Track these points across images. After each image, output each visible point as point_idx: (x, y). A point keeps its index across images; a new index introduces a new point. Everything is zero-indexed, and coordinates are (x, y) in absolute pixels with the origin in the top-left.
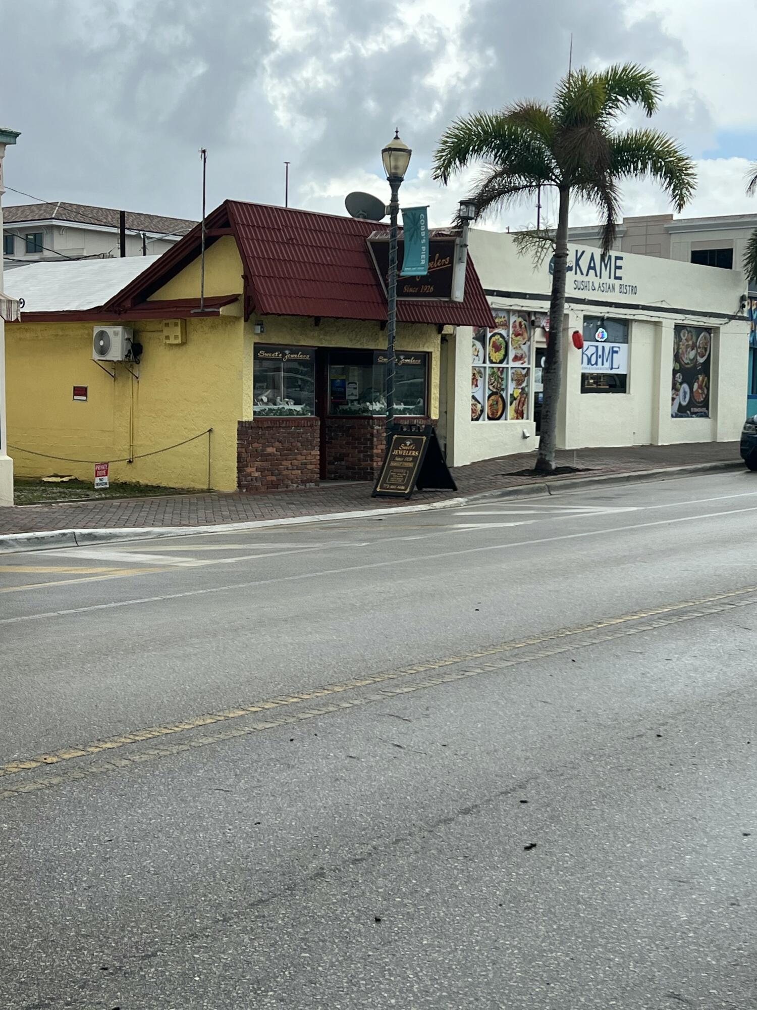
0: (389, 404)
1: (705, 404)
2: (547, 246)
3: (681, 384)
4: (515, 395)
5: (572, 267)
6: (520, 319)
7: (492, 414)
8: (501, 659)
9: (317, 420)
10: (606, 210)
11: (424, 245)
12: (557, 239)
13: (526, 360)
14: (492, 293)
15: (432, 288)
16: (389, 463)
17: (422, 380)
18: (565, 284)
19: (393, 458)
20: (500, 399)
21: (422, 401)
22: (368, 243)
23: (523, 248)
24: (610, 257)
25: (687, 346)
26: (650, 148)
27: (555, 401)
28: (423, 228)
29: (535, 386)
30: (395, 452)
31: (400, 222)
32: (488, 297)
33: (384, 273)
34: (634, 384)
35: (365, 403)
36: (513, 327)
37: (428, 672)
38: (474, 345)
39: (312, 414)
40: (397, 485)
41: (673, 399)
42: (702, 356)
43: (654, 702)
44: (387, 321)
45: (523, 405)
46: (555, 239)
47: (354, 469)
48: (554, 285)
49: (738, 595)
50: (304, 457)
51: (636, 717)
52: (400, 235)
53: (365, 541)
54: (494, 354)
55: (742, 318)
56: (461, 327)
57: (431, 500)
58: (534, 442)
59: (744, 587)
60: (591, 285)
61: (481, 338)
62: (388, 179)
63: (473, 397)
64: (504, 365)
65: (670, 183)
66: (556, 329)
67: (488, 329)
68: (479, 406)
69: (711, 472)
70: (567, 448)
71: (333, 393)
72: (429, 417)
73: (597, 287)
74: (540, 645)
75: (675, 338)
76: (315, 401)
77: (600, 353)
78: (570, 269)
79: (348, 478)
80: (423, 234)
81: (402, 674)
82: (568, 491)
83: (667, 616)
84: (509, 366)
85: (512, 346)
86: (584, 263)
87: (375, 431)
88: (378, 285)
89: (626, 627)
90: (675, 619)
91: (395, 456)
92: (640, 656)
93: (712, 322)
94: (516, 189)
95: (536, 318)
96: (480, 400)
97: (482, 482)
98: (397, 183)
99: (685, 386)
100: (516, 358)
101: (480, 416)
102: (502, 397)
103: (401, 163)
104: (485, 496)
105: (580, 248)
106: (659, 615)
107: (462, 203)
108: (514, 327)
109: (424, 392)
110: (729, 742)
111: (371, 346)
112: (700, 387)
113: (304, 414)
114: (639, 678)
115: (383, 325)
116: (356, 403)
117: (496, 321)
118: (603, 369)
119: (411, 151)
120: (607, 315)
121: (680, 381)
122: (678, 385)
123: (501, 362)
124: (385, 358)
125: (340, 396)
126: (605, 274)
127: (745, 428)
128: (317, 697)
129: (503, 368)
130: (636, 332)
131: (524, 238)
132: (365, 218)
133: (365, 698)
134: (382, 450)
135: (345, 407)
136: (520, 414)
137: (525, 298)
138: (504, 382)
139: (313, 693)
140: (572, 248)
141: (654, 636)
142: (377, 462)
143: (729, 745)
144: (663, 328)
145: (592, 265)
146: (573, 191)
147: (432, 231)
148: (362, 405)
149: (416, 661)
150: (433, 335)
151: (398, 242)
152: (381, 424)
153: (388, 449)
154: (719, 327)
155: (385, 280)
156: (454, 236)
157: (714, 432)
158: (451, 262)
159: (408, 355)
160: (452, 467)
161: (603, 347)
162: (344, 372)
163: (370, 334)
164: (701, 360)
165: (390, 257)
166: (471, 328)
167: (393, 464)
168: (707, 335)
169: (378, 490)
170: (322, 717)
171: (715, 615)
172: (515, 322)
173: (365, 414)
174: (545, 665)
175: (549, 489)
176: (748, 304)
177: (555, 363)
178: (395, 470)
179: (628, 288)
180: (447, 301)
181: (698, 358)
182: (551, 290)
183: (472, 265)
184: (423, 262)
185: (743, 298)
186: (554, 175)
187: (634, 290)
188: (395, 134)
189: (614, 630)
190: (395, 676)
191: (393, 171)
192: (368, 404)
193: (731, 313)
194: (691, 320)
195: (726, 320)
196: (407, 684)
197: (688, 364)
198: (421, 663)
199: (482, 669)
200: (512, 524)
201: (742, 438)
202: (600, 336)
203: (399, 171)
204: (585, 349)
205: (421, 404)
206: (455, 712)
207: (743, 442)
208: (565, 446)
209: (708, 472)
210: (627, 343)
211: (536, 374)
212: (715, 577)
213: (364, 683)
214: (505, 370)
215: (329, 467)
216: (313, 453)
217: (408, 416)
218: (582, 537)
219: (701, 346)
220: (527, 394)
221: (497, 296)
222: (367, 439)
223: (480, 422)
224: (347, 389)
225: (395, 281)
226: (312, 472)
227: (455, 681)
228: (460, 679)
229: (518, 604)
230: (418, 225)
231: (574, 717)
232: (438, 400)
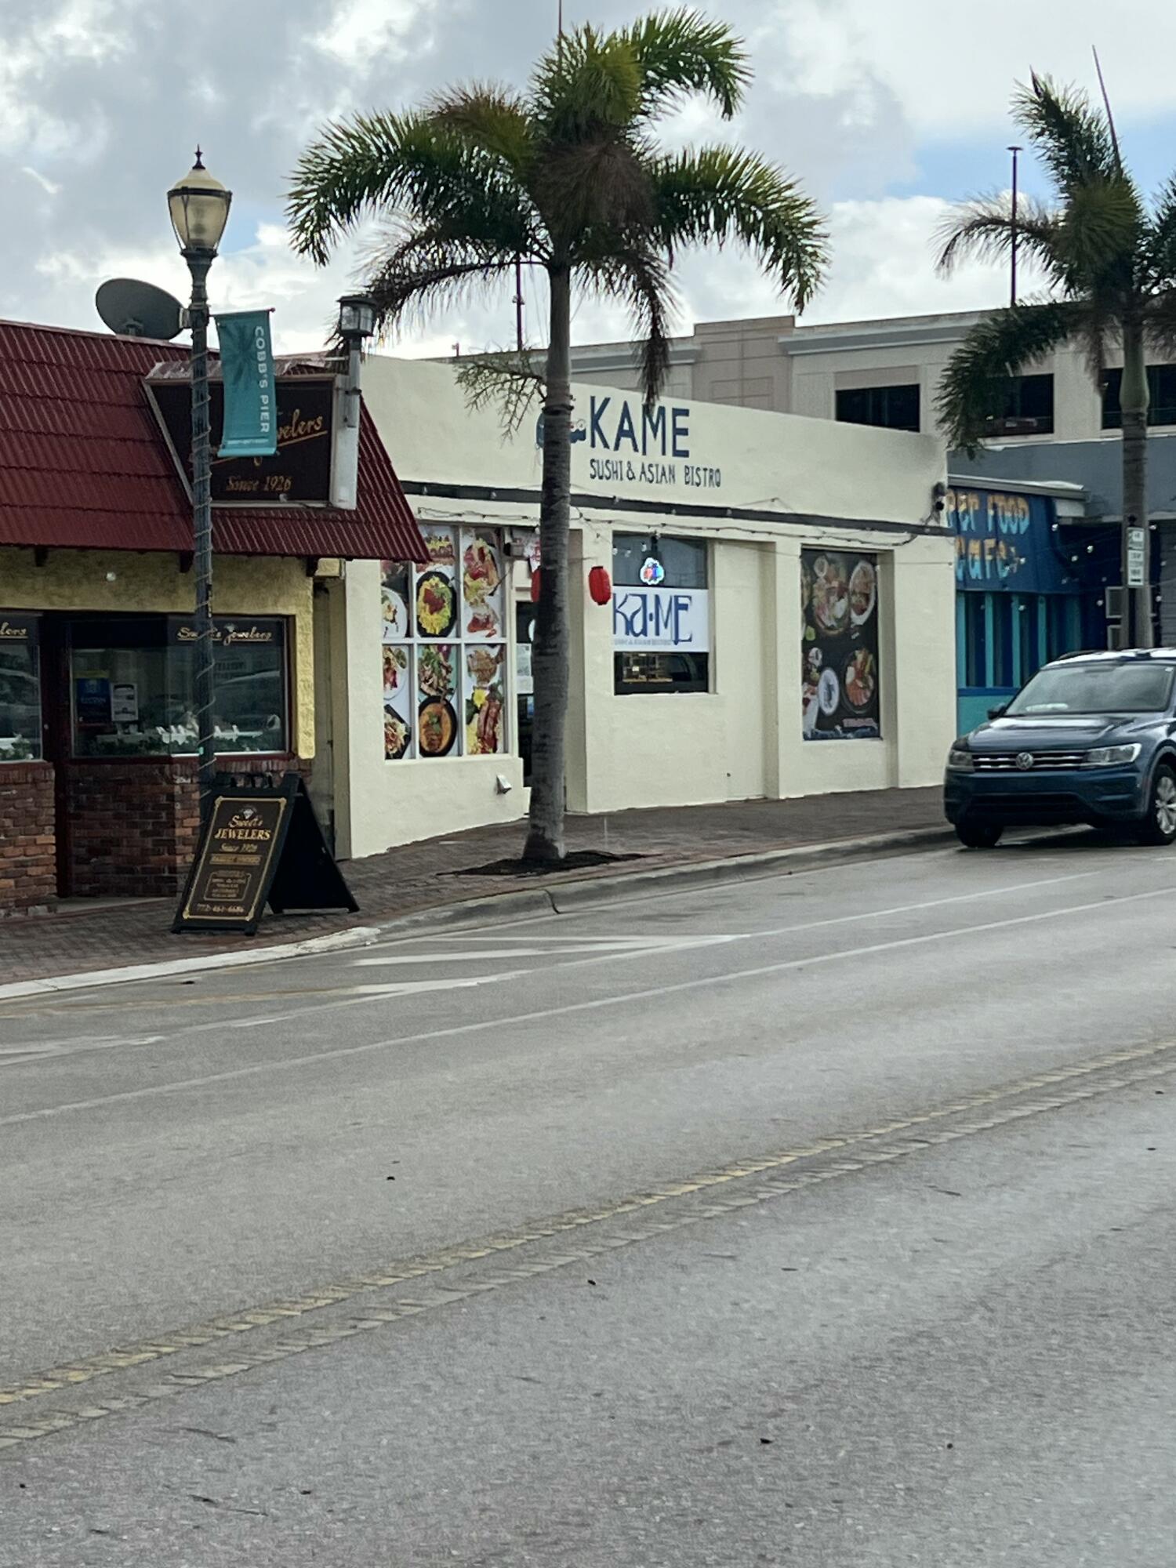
0: (205, 729)
1: (873, 709)
2: (527, 390)
3: (820, 670)
4: (478, 703)
5: (584, 431)
6: (481, 543)
7: (430, 744)
8: (438, 1287)
9: (45, 769)
10: (646, 309)
11: (264, 391)
12: (549, 375)
13: (497, 627)
14: (418, 488)
15: (288, 481)
16: (208, 858)
17: (276, 674)
18: (569, 469)
19: (216, 848)
20: (444, 711)
21: (278, 719)
22: (147, 388)
23: (478, 395)
24: (662, 410)
25: (829, 591)
26: (731, 187)
27: (560, 713)
28: (261, 356)
29: (519, 683)
30: (221, 834)
31: (213, 341)
32: (408, 497)
33: (184, 453)
34: (723, 672)
35: (154, 726)
36: (466, 559)
37: (278, 1327)
38: (385, 599)
39: (36, 756)
40: (228, 904)
41: (806, 702)
42: (861, 612)
43: (755, 1365)
44: (193, 552)
45: (495, 722)
46: (545, 378)
47: (132, 871)
48: (546, 471)
49: (934, 1121)
50: (19, 851)
51: (718, 1401)
52: (214, 370)
53: (153, 1031)
54: (430, 617)
55: (939, 532)
56: (355, 561)
57: (301, 934)
58: (518, 804)
59: (946, 1103)
60: (625, 468)
61: (399, 584)
62: (184, 253)
63: (388, 709)
64: (450, 639)
65: (775, 259)
66: (556, 562)
67: (414, 565)
68: (401, 728)
69: (888, 853)
70: (591, 811)
71: (81, 708)
72: (293, 754)
73: (638, 473)
74: (521, 1251)
75: (804, 575)
76: (41, 727)
77: (651, 609)
78: (581, 435)
79: (121, 892)
80: (263, 368)
81: (222, 1333)
82: (591, 903)
83: (788, 1173)
84: (462, 641)
85: (467, 598)
86: (610, 423)
87: (177, 789)
88: (173, 475)
89: (702, 1202)
90: (805, 1179)
91: (221, 841)
92: (730, 1264)
93: (877, 540)
94: (457, 271)
95: (514, 540)
96: (404, 716)
97: (408, 890)
98: (204, 262)
99: (830, 675)
100: (476, 625)
101: (404, 748)
102: (449, 706)
103: (209, 221)
104: (417, 921)
105: (601, 393)
106: (770, 1172)
107: (344, 302)
108: (469, 558)
109: (282, 700)
110: (908, 1447)
111: (162, 607)
112: (860, 675)
113: (17, 756)
114: (728, 1315)
115: (186, 560)
116: (133, 729)
117: (429, 547)
118: (660, 643)
119: (230, 194)
120: (660, 531)
121: (818, 663)
122: (814, 673)
123: (444, 633)
124: (192, 630)
125: (98, 714)
126: (654, 444)
127: (952, 758)
128: (28, 1398)
129: (449, 646)
130: (723, 562)
131: (480, 373)
132: (139, 334)
133: (137, 1395)
134: (194, 828)
135: (109, 739)
136: (488, 743)
137: (488, 498)
138: (452, 676)
139: (23, 1388)
140: (581, 394)
141: (757, 1217)
142: (184, 855)
143: (907, 1453)
144: (779, 558)
145: (626, 427)
146: (576, 275)
147: (281, 361)
148: (148, 733)
149: (251, 1302)
150: (295, 579)
151: (211, 384)
152: (189, 772)
153: (204, 829)
154: (892, 551)
155: (187, 466)
156: (332, 370)
157: (893, 769)
158: (327, 425)
159: (244, 622)
160: (348, 860)
161: (657, 598)
162: (106, 663)
163: (158, 581)
164: (859, 620)
165: (194, 419)
166: (377, 563)
167: (216, 859)
168: (869, 567)
169: (186, 916)
170: (36, 1444)
171: (886, 1166)
172: (470, 548)
173: (154, 753)
174: (529, 1296)
175: (554, 900)
176: (950, 499)
177: (557, 633)
178: (222, 873)
179: (701, 473)
180: (320, 509)
181: (854, 615)
182: (541, 481)
183: (374, 430)
184: (266, 428)
185: (938, 490)
186: (537, 242)
187: (714, 477)
188: (196, 158)
189: (677, 1209)
190: (204, 1340)
191: (193, 236)
192: (160, 730)
193: (914, 521)
194: (833, 538)
195: (906, 536)
196: (231, 1356)
197: (831, 628)
198: (263, 1307)
199: (396, 1312)
200: (472, 982)
201: (948, 781)
202: (651, 572)
203: (207, 237)
204: (619, 602)
205: (277, 727)
206: (334, 1413)
207: (950, 789)
208: (586, 808)
209: (882, 853)
210: (706, 587)
211: (520, 656)
212: (889, 1084)
213: (137, 1358)
214: (453, 650)
215: (76, 869)
216: (41, 839)
217: (248, 752)
218: (618, 1003)
219: (857, 590)
220: (503, 700)
221: (429, 494)
222: (159, 807)
223: (405, 761)
224: (113, 700)
225: (207, 468)
226: (40, 881)
227: (336, 1342)
228: (346, 1337)
229: (477, 1160)
230: (253, 350)
231: (588, 1410)
232: (312, 717)
